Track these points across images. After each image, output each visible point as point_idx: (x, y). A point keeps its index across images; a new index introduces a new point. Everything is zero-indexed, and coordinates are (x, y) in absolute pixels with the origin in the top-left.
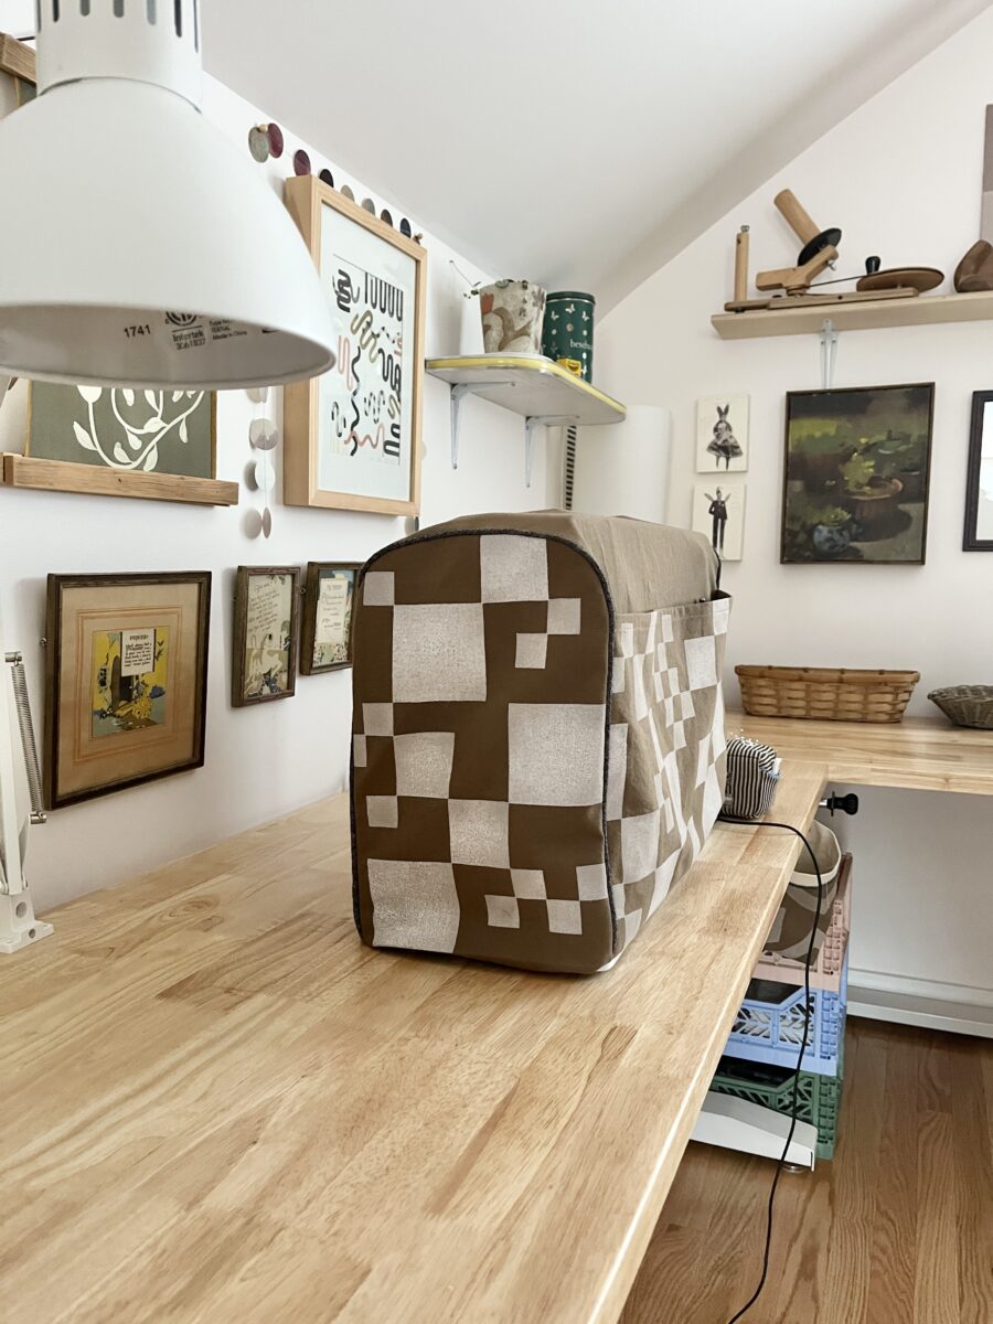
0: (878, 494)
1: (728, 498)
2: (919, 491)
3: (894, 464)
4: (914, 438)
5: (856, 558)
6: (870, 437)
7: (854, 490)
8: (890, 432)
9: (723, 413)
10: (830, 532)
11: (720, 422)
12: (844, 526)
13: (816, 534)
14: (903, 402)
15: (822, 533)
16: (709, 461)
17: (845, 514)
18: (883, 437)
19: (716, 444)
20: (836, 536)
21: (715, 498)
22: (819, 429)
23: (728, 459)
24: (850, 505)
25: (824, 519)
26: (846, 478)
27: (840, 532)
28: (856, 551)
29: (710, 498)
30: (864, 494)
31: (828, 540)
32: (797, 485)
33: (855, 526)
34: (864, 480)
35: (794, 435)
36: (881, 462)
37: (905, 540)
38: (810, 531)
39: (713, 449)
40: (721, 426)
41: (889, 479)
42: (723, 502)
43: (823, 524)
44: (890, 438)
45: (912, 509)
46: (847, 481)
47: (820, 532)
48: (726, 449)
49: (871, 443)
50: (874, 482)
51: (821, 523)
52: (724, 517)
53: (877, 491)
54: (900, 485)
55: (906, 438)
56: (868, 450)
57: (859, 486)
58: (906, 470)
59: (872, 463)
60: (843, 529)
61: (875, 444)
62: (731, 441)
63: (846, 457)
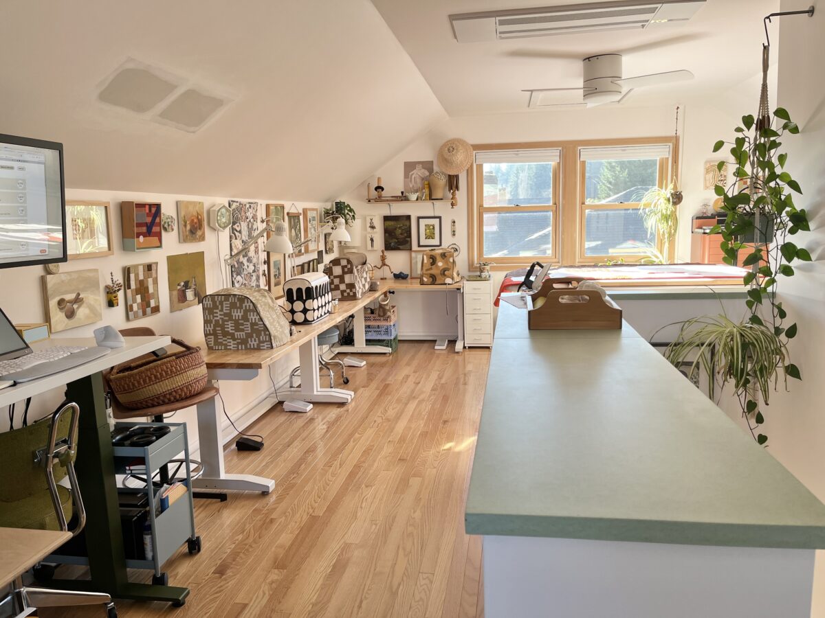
0: (402, 237)
2: (410, 236)
3: (404, 231)
4: (408, 226)
9: (371, 220)
12: (396, 243)
13: (392, 244)
14: (405, 218)
16: (369, 229)
20: (395, 245)
22: (390, 223)
23: (373, 229)
24: (397, 239)
26: (396, 233)
28: (399, 248)
29: (370, 237)
32: (387, 235)
33: (399, 243)
35: (385, 225)
36: (402, 230)
37: (408, 245)
38: (390, 244)
39: (370, 227)
40: (371, 222)
41: (404, 233)
42: (373, 238)
44: (403, 225)
45: (408, 239)
48: (373, 227)
49: (400, 226)
50: (401, 234)
51: (392, 242)
52: (373, 241)
54: (406, 235)
55: (406, 226)
56: (399, 228)
57: (398, 235)
58: (407, 232)
59: (400, 230)
63: (396, 229)
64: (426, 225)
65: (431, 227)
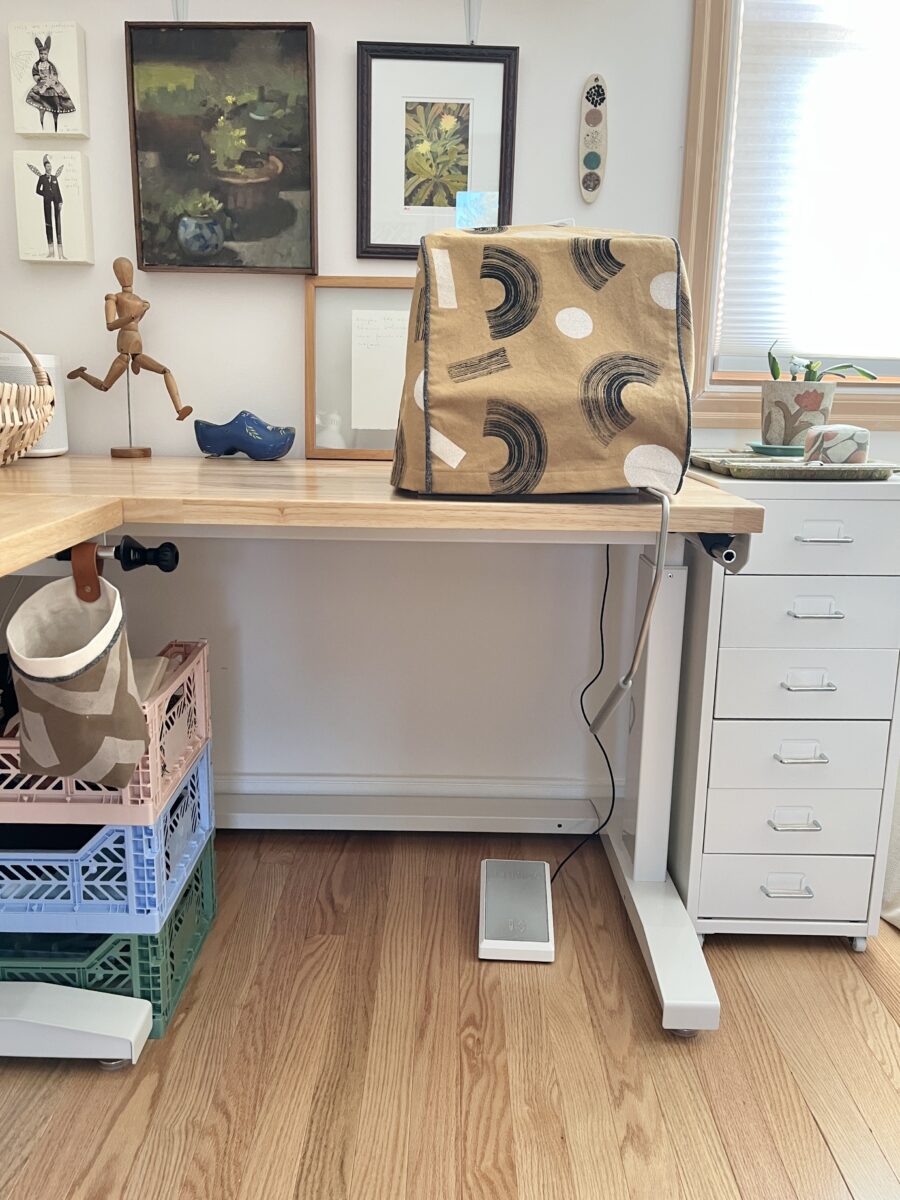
0: (253, 176)
1: (59, 171)
2: (304, 176)
3: (270, 136)
4: (291, 101)
5: (232, 263)
6: (238, 94)
7: (225, 169)
8: (261, 89)
9: (43, 47)
10: (199, 226)
11: (41, 60)
12: (213, 220)
13: (181, 230)
14: (273, 47)
15: (188, 230)
16: (29, 118)
17: (215, 202)
18: (255, 97)
19: (38, 93)
20: (207, 233)
21: (43, 172)
22: (171, 78)
23: (56, 115)
24: (221, 191)
25: (190, 208)
26: (213, 152)
27: (210, 226)
28: (232, 253)
29: (36, 171)
30: (236, 175)
31: (198, 237)
32: (151, 159)
33: (229, 219)
34: (235, 156)
35: (140, 87)
36: (255, 130)
37: (287, 243)
38: (174, 224)
39: (35, 101)
40: (41, 66)
41: (266, 156)
42: (54, 178)
43: (189, 216)
44: (262, 99)
45: (296, 198)
46: (214, 156)
47: (186, 226)
48: (53, 102)
49: (239, 103)
50: (247, 158)
51: (186, 214)
52: (58, 200)
53: (252, 172)
54: (280, 166)
55: (282, 100)
56: (238, 112)
57: (230, 163)
58: (284, 144)
59: (243, 133)
60: (215, 223)
61: (244, 105)
62: (58, 90)
63: (210, 123)
64: (411, 109)
65: (449, 123)
